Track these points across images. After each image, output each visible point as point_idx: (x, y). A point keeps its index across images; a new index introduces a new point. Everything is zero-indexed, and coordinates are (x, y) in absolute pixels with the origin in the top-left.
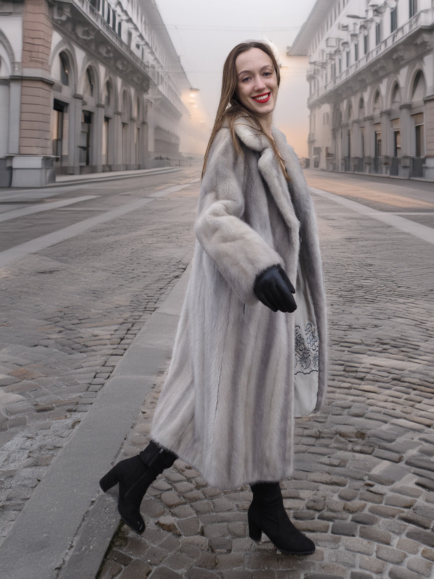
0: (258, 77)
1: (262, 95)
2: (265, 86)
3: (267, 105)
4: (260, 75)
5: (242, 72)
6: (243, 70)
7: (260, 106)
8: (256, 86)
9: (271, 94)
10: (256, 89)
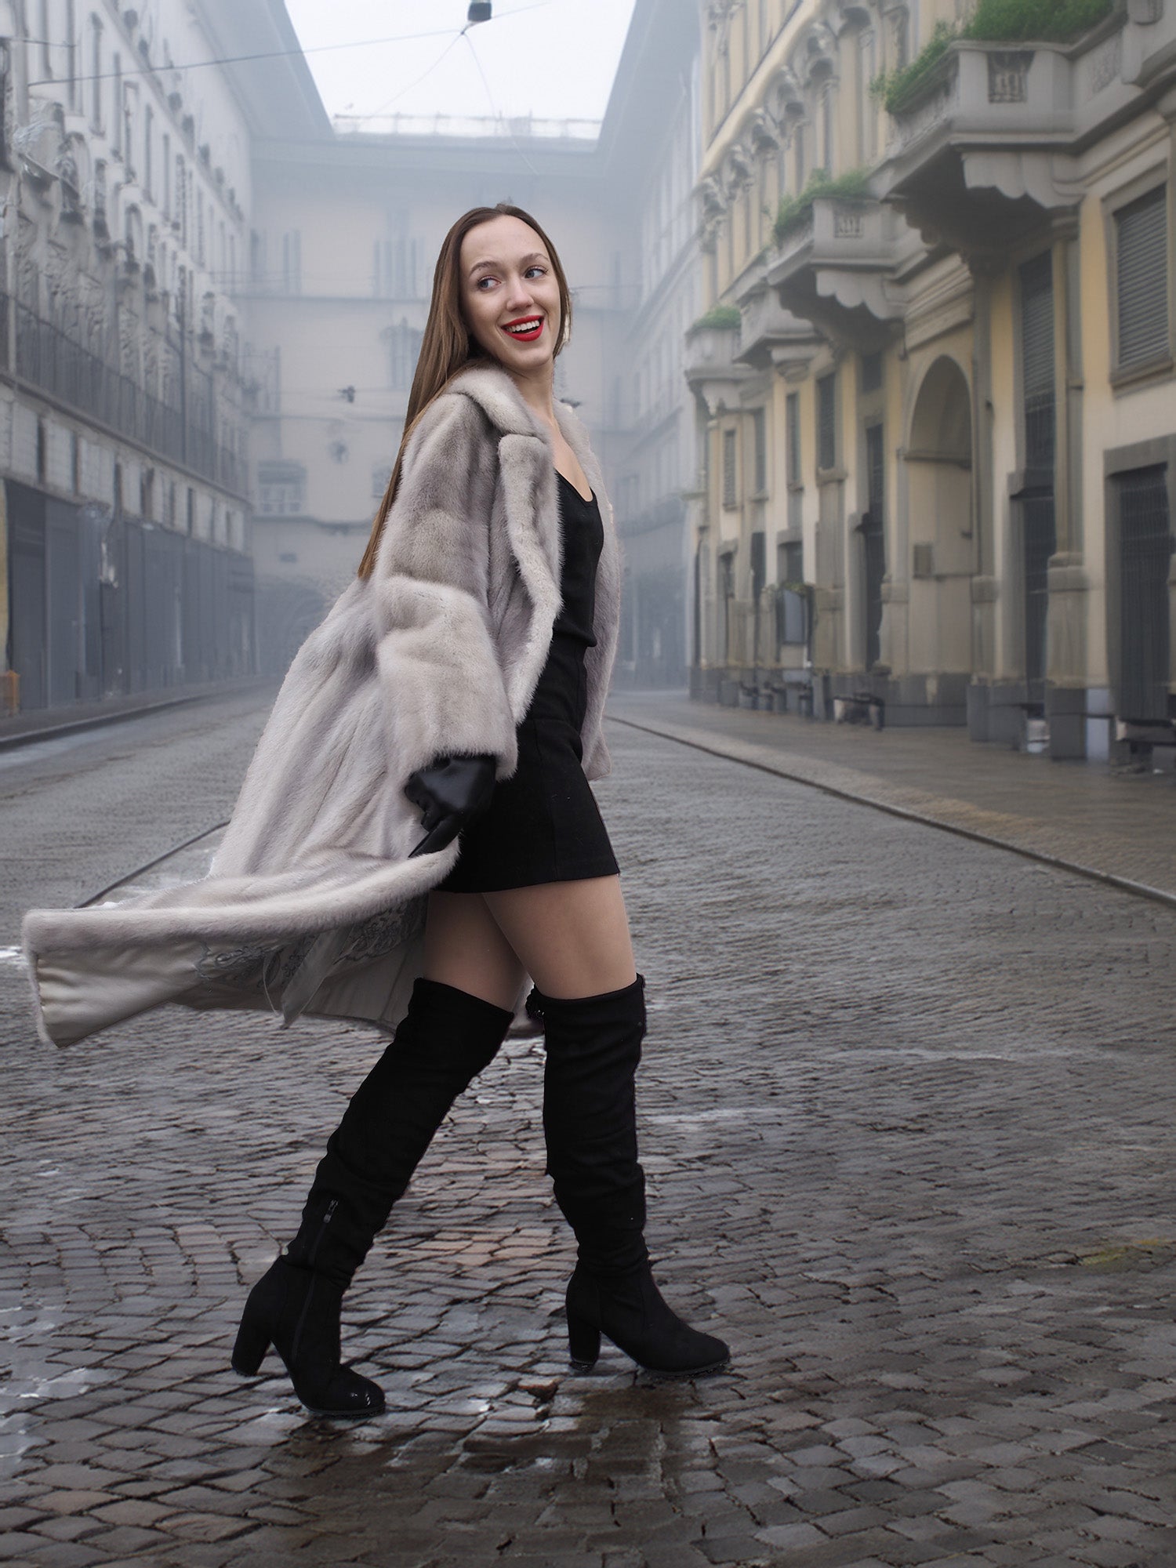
0: (516, 280)
1: (525, 321)
2: (532, 301)
3: (537, 346)
4: (520, 274)
5: (478, 266)
6: (480, 260)
7: (522, 349)
8: (509, 299)
9: (545, 322)
10: (510, 305)
